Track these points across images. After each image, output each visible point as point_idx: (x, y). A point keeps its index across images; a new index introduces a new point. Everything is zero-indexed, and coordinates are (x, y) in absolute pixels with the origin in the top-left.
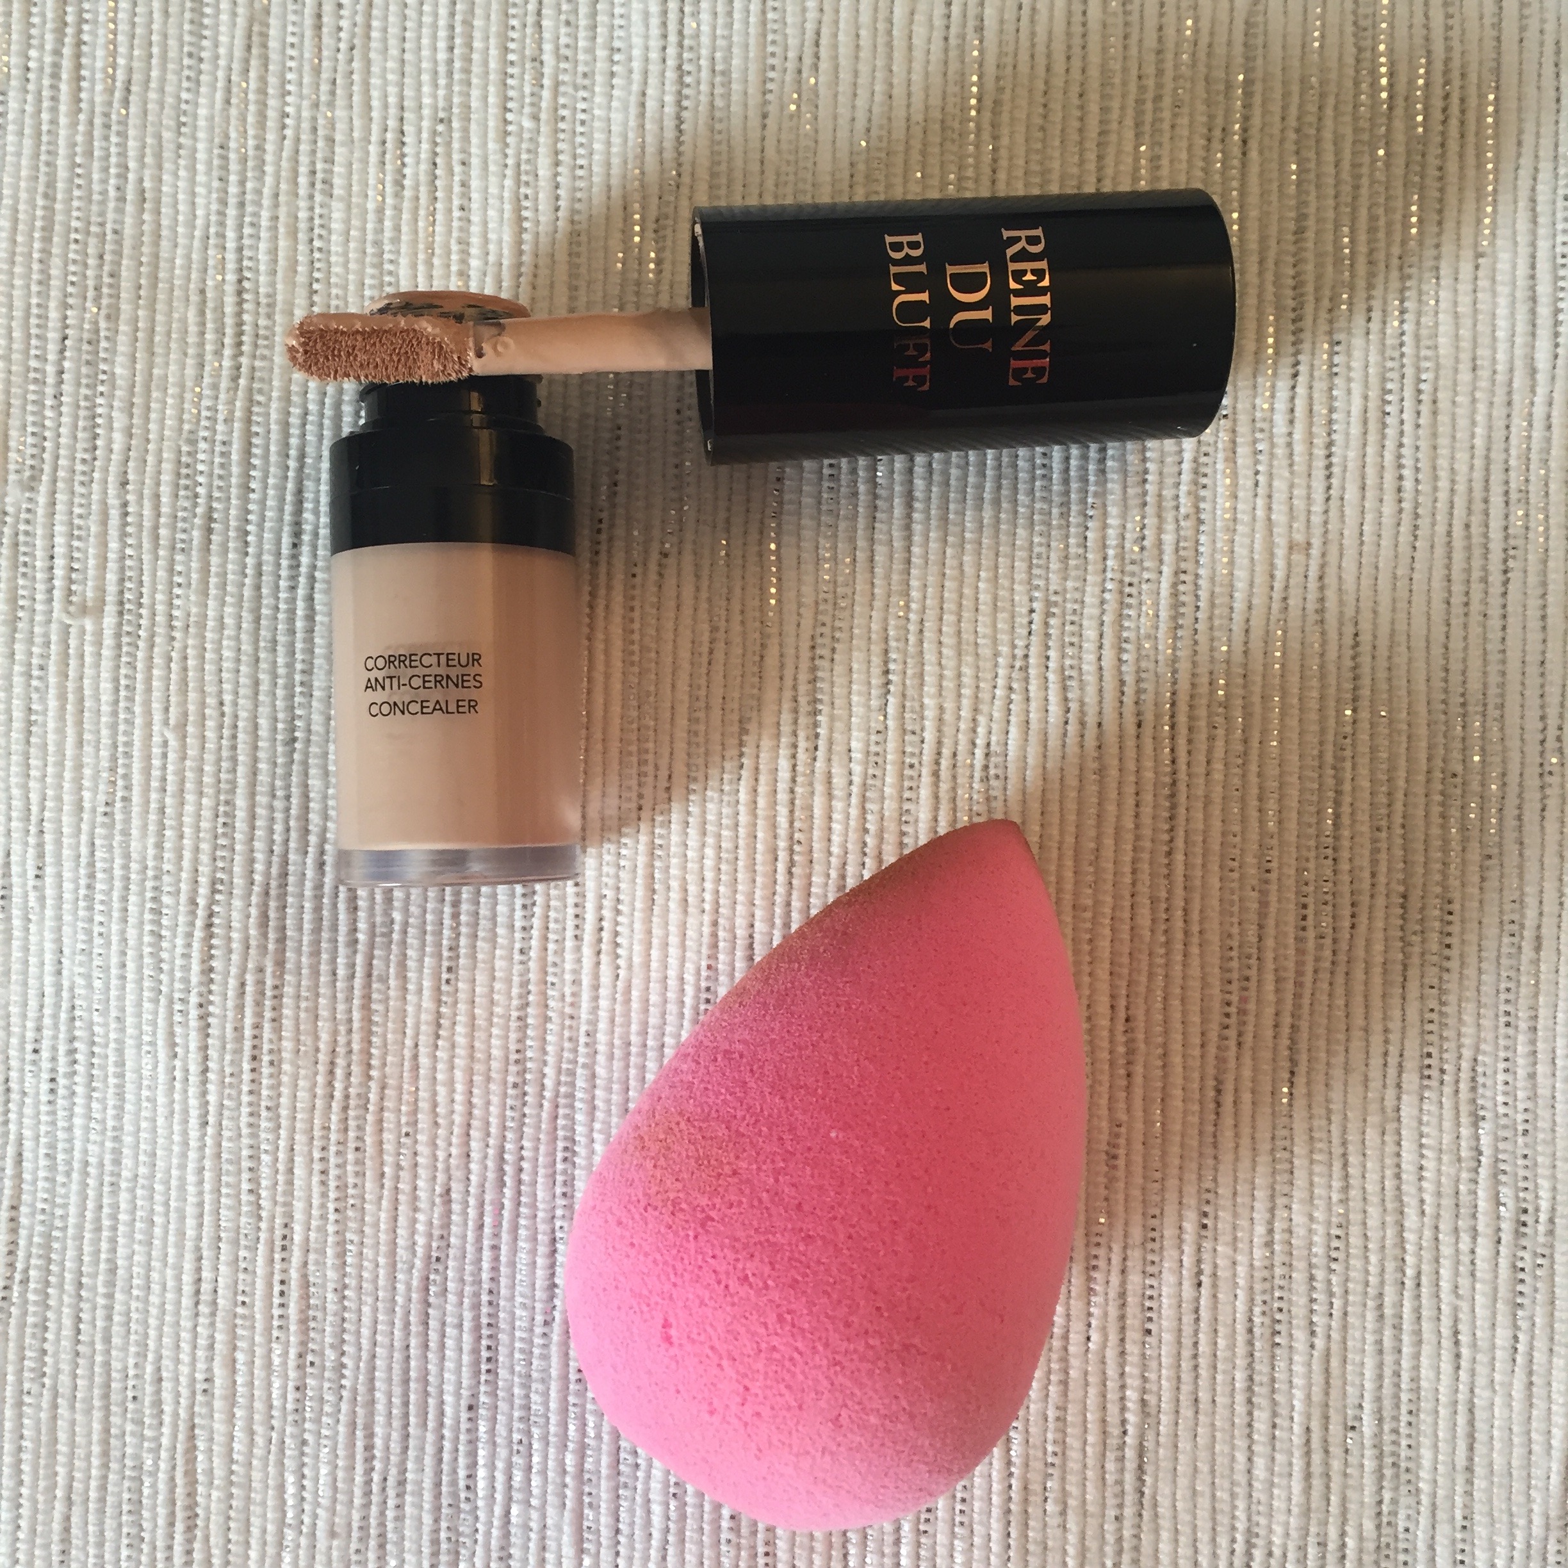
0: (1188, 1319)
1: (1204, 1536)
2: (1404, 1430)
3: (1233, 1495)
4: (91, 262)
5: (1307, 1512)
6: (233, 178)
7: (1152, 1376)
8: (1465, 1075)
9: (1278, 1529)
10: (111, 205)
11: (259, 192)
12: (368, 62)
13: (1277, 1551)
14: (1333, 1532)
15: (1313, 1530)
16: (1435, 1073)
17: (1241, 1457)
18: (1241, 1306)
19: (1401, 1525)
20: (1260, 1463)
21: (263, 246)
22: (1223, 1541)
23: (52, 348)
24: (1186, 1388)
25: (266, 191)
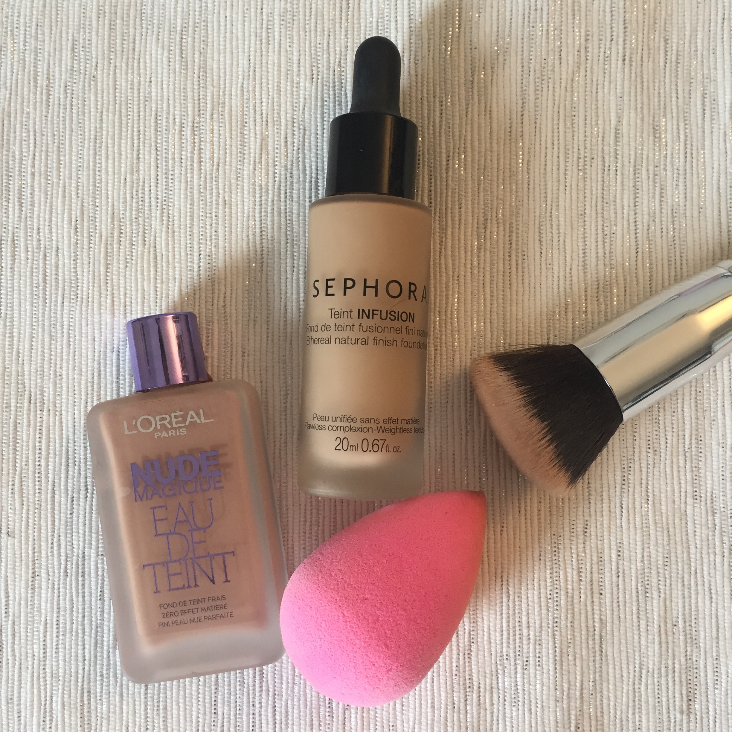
0: (615, 589)
1: (624, 666)
2: (693, 625)
3: (634, 651)
4: (208, 227)
5: (661, 655)
6: (257, 196)
7: (603, 609)
8: (709, 498)
9: (651, 662)
10: (214, 206)
11: (267, 200)
12: (304, 154)
13: (651, 670)
14: (670, 662)
15: (663, 662)
16: (698, 498)
17: (636, 637)
18: (634, 583)
19: (694, 659)
20: (643, 639)
21: (269, 219)
22: (631, 667)
23: (196, 258)
24: (616, 613)
25: (270, 200)
